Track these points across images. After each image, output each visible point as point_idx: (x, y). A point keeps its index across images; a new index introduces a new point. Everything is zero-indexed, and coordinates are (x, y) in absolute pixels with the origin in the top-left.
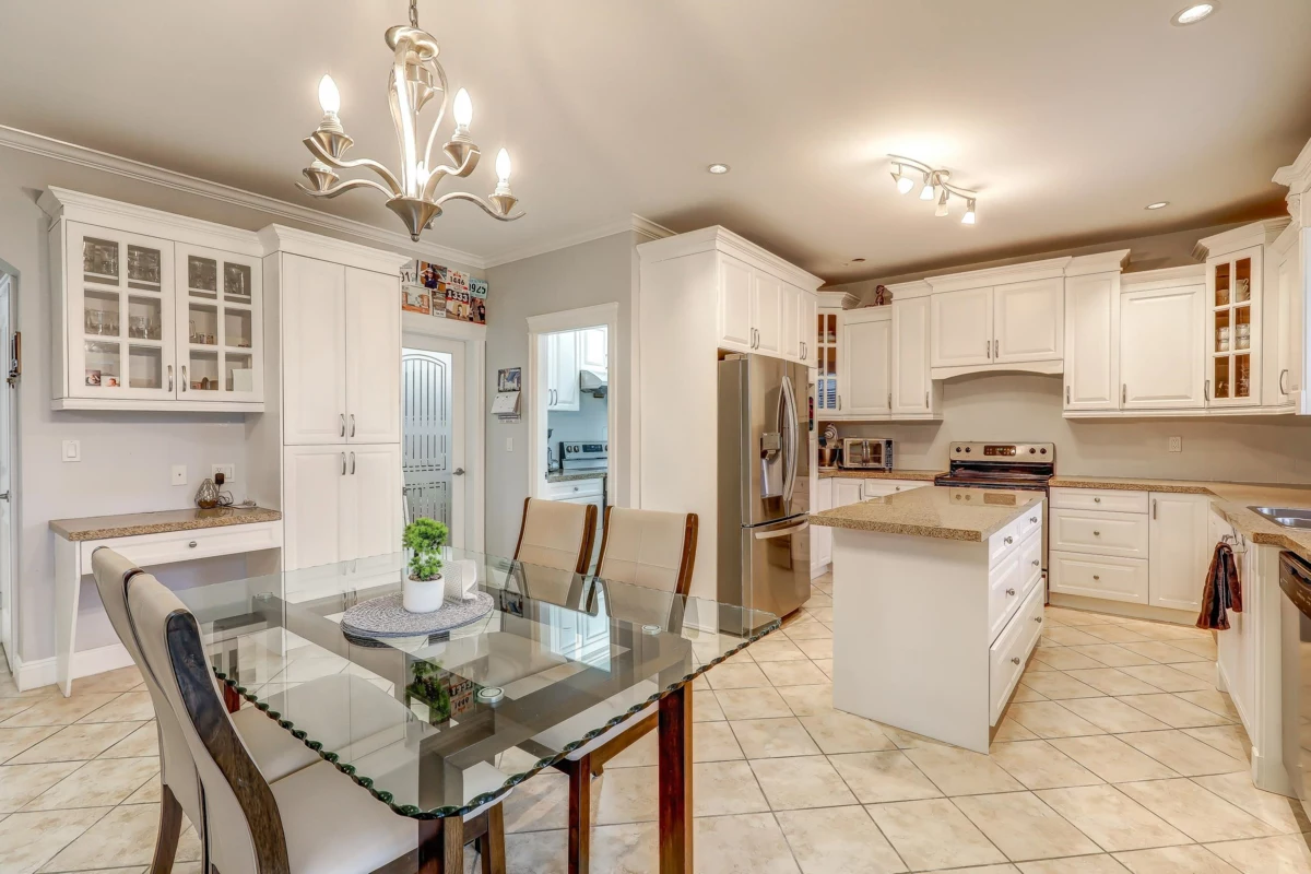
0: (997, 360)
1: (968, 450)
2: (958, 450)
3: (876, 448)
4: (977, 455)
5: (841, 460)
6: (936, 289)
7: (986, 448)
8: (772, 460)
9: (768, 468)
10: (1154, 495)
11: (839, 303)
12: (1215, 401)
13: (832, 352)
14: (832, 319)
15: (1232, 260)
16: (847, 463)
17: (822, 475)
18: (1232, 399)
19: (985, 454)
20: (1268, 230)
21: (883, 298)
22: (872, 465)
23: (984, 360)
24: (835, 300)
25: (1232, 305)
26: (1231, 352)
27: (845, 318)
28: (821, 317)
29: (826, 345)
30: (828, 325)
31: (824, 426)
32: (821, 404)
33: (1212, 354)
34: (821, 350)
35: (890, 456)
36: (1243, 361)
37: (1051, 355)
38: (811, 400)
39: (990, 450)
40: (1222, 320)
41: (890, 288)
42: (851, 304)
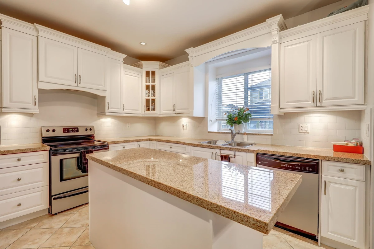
0: (79, 85)
1: (54, 131)
2: (48, 131)
4: (60, 133)
7: (64, 129)
10: (139, 143)
12: (146, 112)
15: (150, 70)
18: (151, 112)
19: (64, 132)
20: (160, 65)
23: (74, 84)
25: (151, 84)
26: (150, 98)
33: (145, 98)
36: (153, 101)
37: (102, 87)
39: (66, 130)
40: (148, 87)
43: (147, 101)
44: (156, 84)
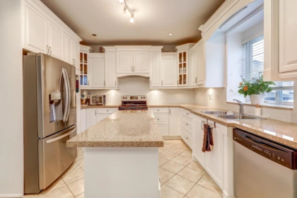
0: (134, 72)
1: (126, 98)
3: (101, 98)
5: (89, 102)
6: (118, 50)
7: (130, 97)
8: (57, 104)
9: (55, 108)
10: (170, 108)
11: (88, 50)
12: (180, 85)
13: (85, 66)
14: (86, 55)
15: (182, 52)
16: (91, 103)
17: (82, 108)
18: (183, 85)
19: (131, 99)
21: (102, 51)
22: (99, 103)
23: (131, 72)
24: (86, 49)
25: (183, 63)
26: (183, 74)
27: (90, 55)
28: (81, 54)
29: (83, 64)
30: (84, 57)
31: (82, 91)
32: (82, 84)
33: (179, 74)
34: (81, 65)
35: (105, 100)
36: (185, 76)
37: (147, 72)
38: (77, 81)
40: (180, 66)
41: (104, 47)
42: (92, 51)
43: (181, 76)
44: (187, 62)
